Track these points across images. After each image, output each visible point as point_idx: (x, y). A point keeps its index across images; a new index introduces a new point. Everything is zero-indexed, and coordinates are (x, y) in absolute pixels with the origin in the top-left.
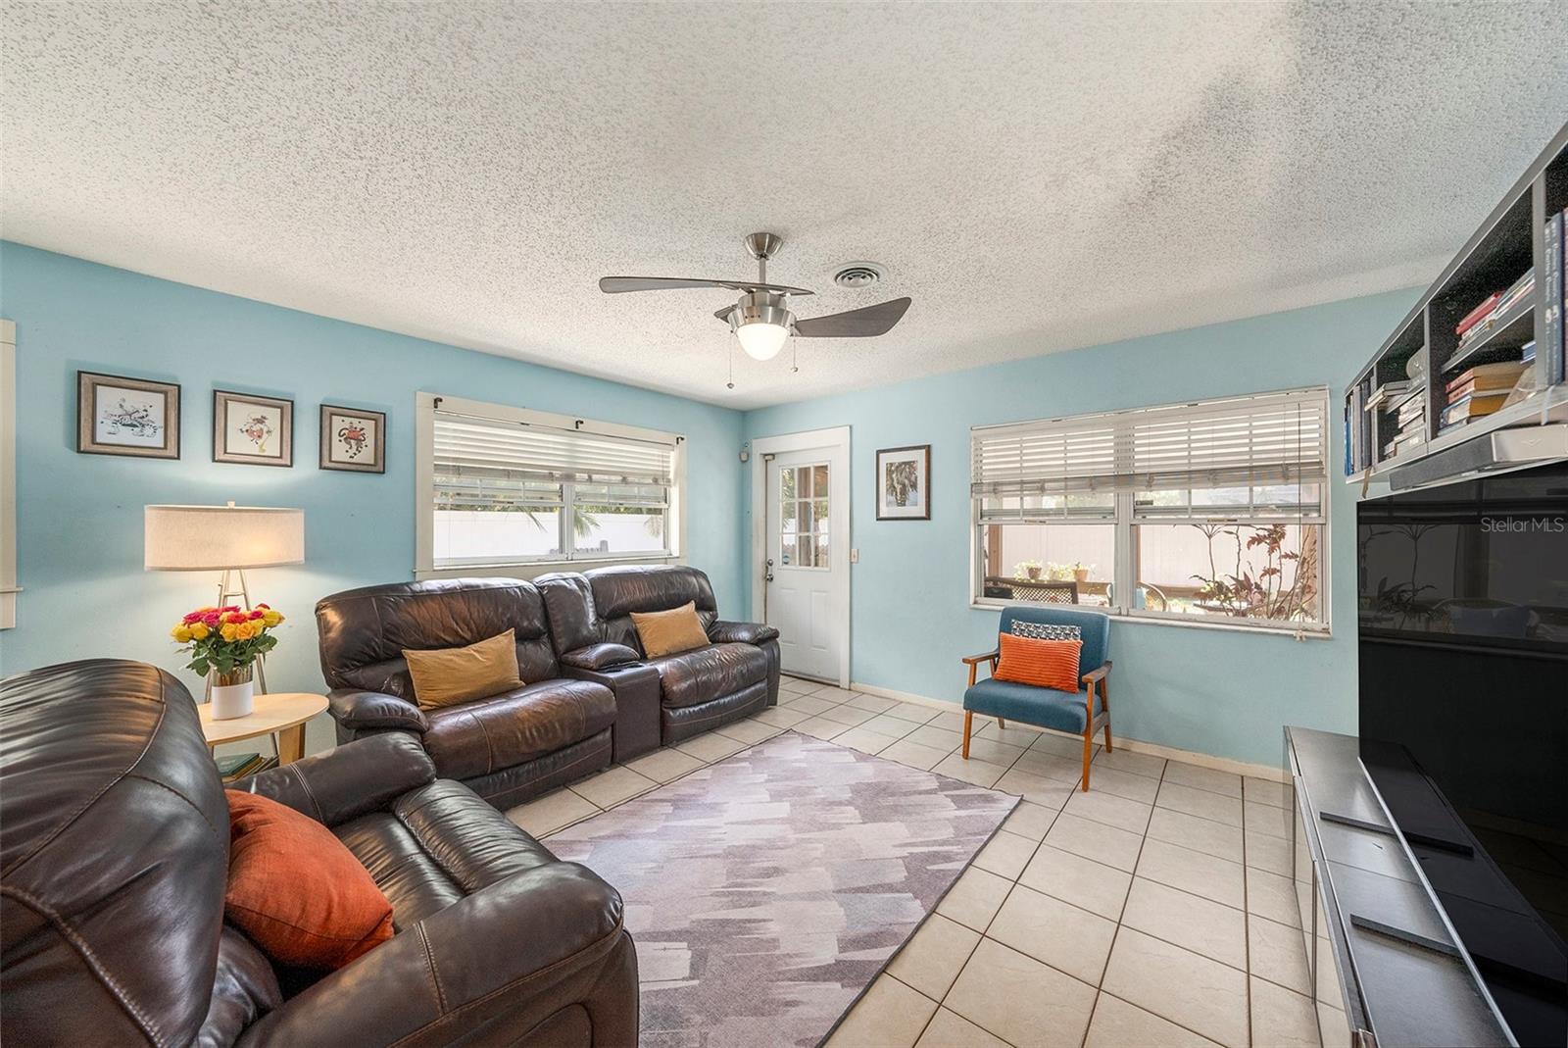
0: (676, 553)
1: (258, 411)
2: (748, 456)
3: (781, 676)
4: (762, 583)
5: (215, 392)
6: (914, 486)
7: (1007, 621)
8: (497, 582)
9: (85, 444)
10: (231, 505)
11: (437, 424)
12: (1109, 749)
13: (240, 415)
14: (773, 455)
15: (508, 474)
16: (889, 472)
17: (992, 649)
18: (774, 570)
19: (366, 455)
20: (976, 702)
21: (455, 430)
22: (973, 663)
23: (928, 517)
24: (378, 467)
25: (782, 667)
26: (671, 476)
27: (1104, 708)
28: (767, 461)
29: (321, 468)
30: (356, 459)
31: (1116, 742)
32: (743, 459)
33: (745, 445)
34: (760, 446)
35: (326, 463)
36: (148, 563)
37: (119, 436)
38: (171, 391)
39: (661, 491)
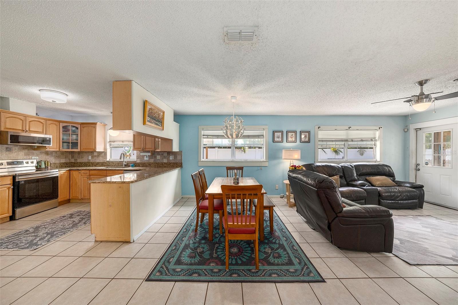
0: (379, 160)
1: (292, 134)
2: (408, 130)
3: (424, 202)
4: (414, 172)
5: (287, 131)
8: (332, 165)
9: (274, 141)
10: (292, 149)
11: (319, 132)
13: (290, 134)
14: (420, 129)
15: (332, 141)
18: (420, 167)
19: (307, 140)
21: (322, 133)
24: (309, 142)
25: (425, 200)
26: (377, 138)
28: (417, 131)
29: (300, 142)
30: (305, 140)
32: (406, 130)
33: (406, 126)
34: (412, 127)
35: (301, 142)
36: (283, 158)
37: (276, 139)
38: (282, 132)
39: (373, 143)
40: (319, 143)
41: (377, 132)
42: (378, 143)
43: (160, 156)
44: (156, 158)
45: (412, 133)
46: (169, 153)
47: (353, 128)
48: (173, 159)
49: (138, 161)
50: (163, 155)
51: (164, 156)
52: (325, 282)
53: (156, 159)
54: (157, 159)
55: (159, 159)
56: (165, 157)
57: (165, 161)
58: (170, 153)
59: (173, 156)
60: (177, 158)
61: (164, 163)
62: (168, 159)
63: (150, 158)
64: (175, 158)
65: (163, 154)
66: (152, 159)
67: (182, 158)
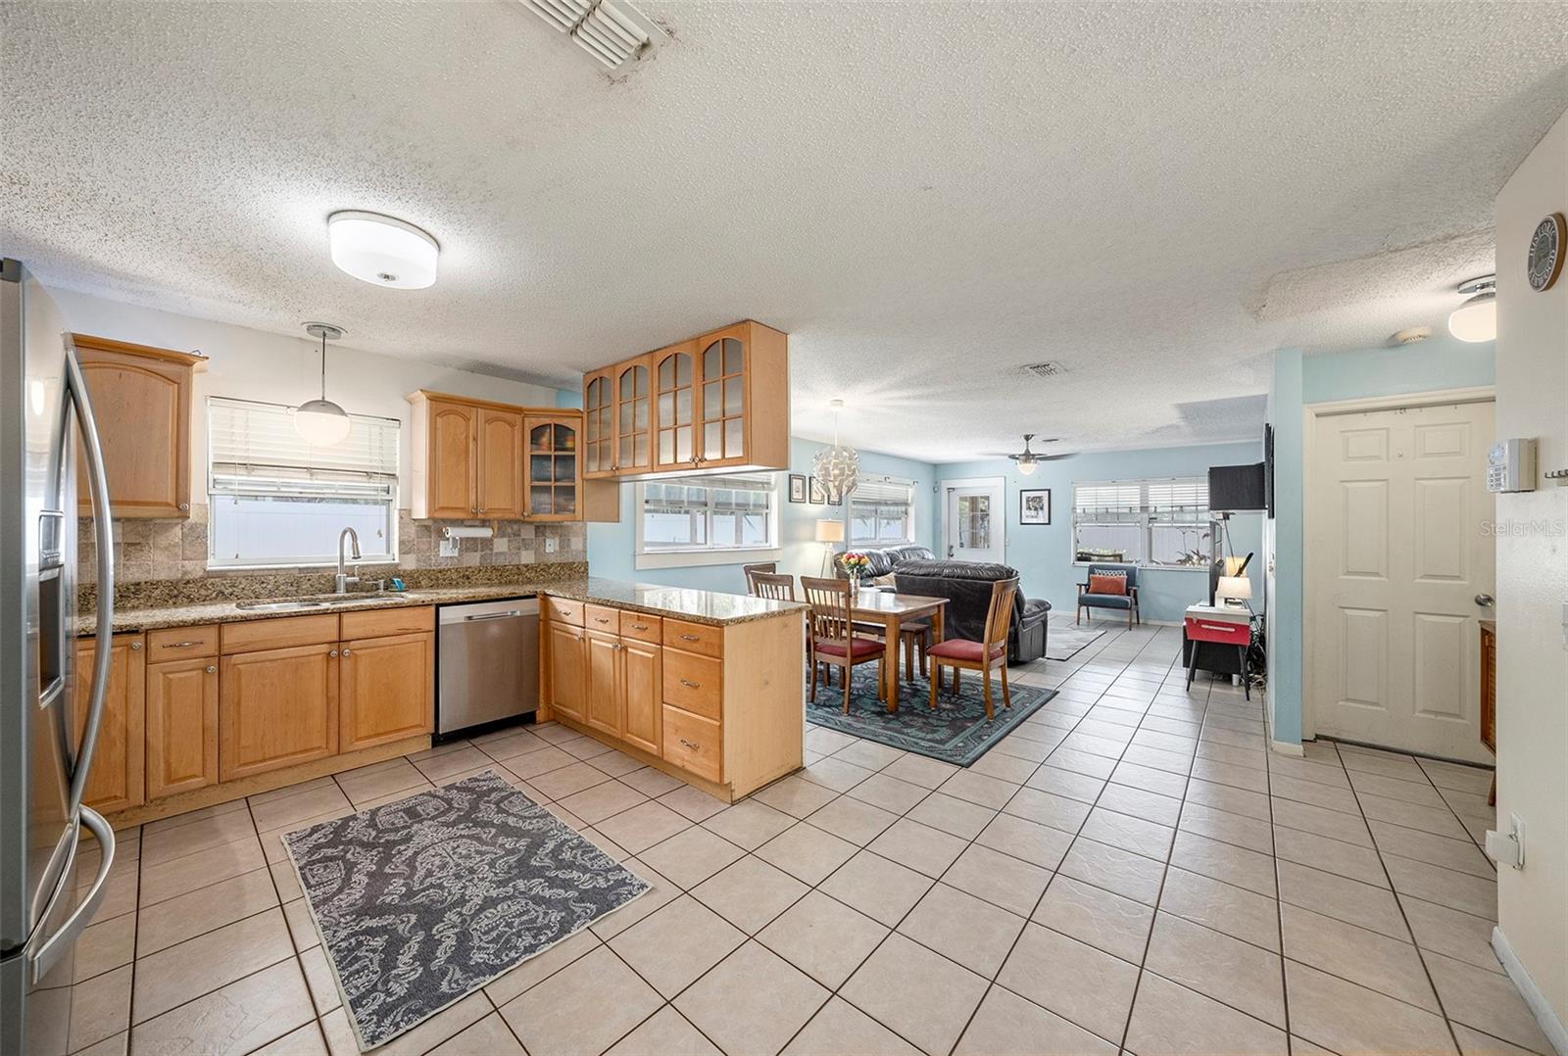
0: (912, 540)
2: (939, 489)
5: (809, 478)
6: (1042, 508)
7: (1092, 570)
9: (791, 500)
12: (1138, 623)
14: (954, 489)
16: (1028, 501)
17: (1086, 582)
18: (955, 551)
20: (1083, 602)
22: (1080, 585)
23: (1049, 523)
27: (1136, 604)
28: (949, 492)
31: (1141, 621)
32: (936, 489)
33: (936, 483)
34: (945, 484)
37: (796, 496)
38: (802, 478)
39: (903, 509)
40: (854, 507)
41: (910, 490)
42: (911, 510)
43: (506, 540)
44: (492, 550)
45: (944, 493)
46: (542, 529)
47: (892, 479)
48: (557, 548)
49: (410, 564)
50: (519, 535)
51: (523, 540)
52: (1058, 692)
53: (488, 552)
54: (495, 551)
55: (501, 553)
56: (526, 545)
57: (527, 558)
58: (545, 527)
59: (558, 541)
60: (569, 546)
61: (526, 566)
62: (539, 551)
63: (467, 549)
64: (561, 547)
65: (519, 530)
66: (476, 551)
67: (585, 547)
